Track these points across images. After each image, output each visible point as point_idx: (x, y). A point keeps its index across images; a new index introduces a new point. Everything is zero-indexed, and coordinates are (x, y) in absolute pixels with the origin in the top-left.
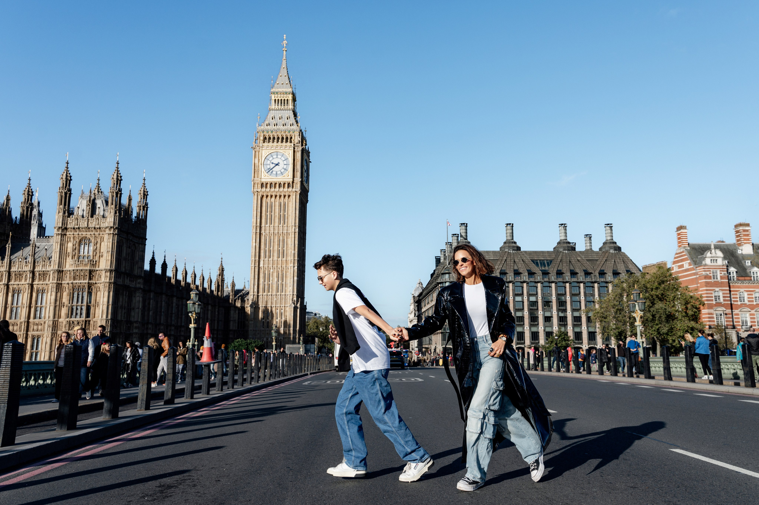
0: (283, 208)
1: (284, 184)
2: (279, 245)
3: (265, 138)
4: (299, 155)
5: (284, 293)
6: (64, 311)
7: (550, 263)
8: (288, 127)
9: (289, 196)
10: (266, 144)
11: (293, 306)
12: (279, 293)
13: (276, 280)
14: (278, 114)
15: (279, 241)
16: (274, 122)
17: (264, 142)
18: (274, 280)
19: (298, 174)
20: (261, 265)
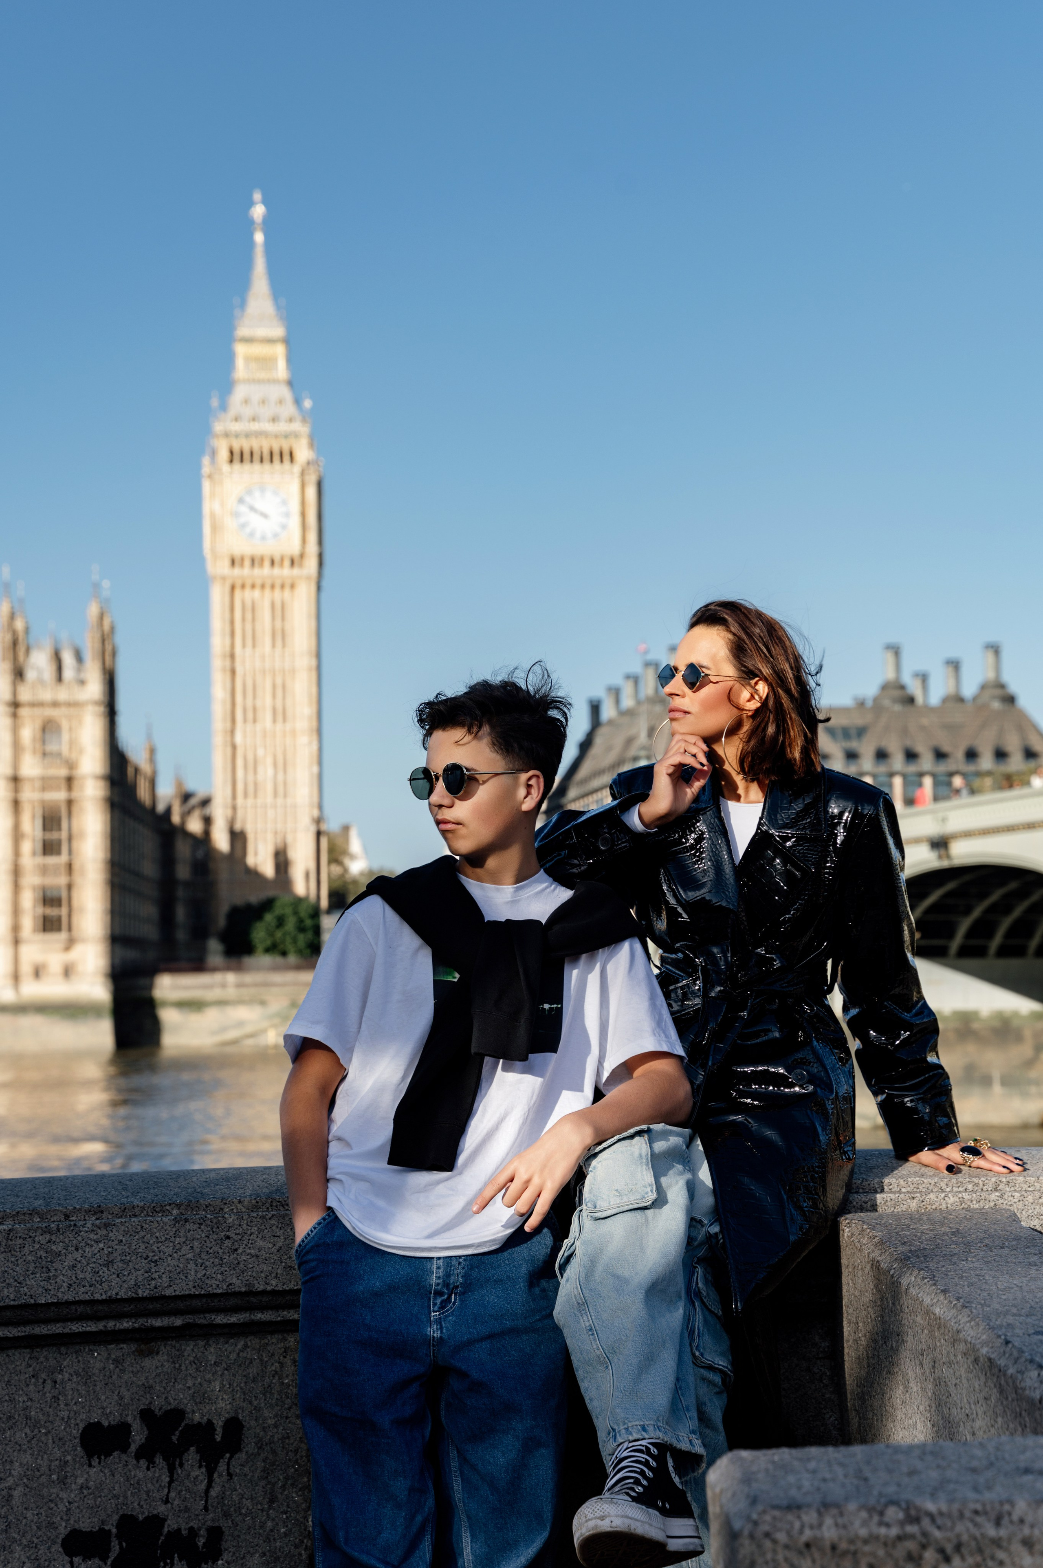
0: (280, 611)
1: (282, 559)
2: (274, 696)
3: (232, 453)
4: (311, 493)
5: (289, 801)
6: (27, 847)
7: (861, 732)
8: (282, 427)
9: (292, 586)
10: (237, 466)
11: (313, 829)
12: (280, 801)
13: (270, 771)
14: (256, 393)
15: (274, 687)
16: (247, 412)
17: (231, 461)
18: (266, 772)
19: (312, 537)
20: (239, 739)
